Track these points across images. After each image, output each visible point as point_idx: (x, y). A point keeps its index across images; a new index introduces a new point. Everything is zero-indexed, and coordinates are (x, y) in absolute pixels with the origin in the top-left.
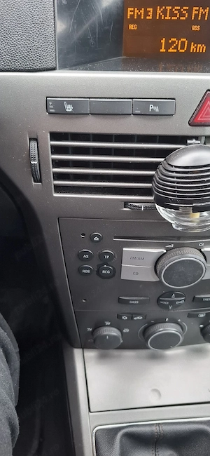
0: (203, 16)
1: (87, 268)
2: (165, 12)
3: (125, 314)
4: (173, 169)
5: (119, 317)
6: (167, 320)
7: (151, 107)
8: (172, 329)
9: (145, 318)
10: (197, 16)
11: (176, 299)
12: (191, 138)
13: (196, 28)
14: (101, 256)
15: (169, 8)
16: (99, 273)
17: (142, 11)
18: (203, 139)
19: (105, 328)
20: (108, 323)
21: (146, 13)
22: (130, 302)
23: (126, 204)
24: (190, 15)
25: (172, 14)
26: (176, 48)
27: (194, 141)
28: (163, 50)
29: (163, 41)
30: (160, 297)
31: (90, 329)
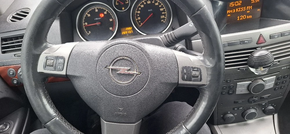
0: (250, 8)
1: (225, 92)
2: (239, 10)
3: (236, 108)
4: (255, 57)
5: (234, 109)
6: (251, 108)
7: (246, 42)
8: (253, 111)
9: (243, 108)
10: (248, 9)
11: (255, 99)
12: (257, 47)
13: (248, 12)
14: (229, 87)
15: (240, 8)
16: (228, 93)
17: (232, 11)
18: (261, 47)
19: (228, 114)
20: (229, 112)
21: (233, 11)
22: (239, 102)
23: (239, 69)
24: (246, 9)
25: (241, 10)
26: (243, 18)
27: (258, 48)
28: (238, 19)
29: (238, 17)
30: (249, 99)
31: (222, 116)
